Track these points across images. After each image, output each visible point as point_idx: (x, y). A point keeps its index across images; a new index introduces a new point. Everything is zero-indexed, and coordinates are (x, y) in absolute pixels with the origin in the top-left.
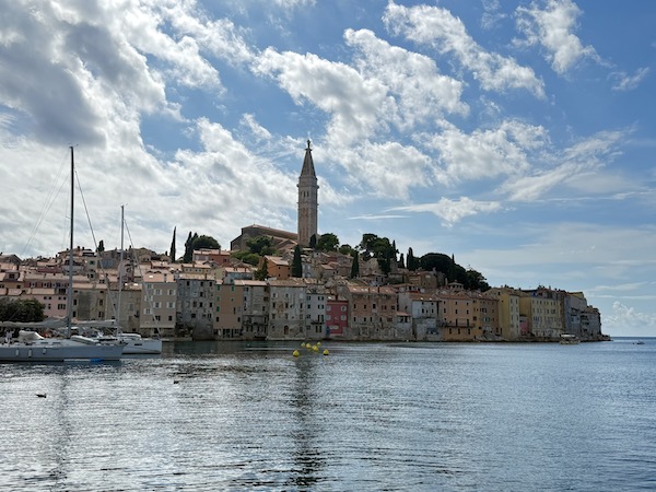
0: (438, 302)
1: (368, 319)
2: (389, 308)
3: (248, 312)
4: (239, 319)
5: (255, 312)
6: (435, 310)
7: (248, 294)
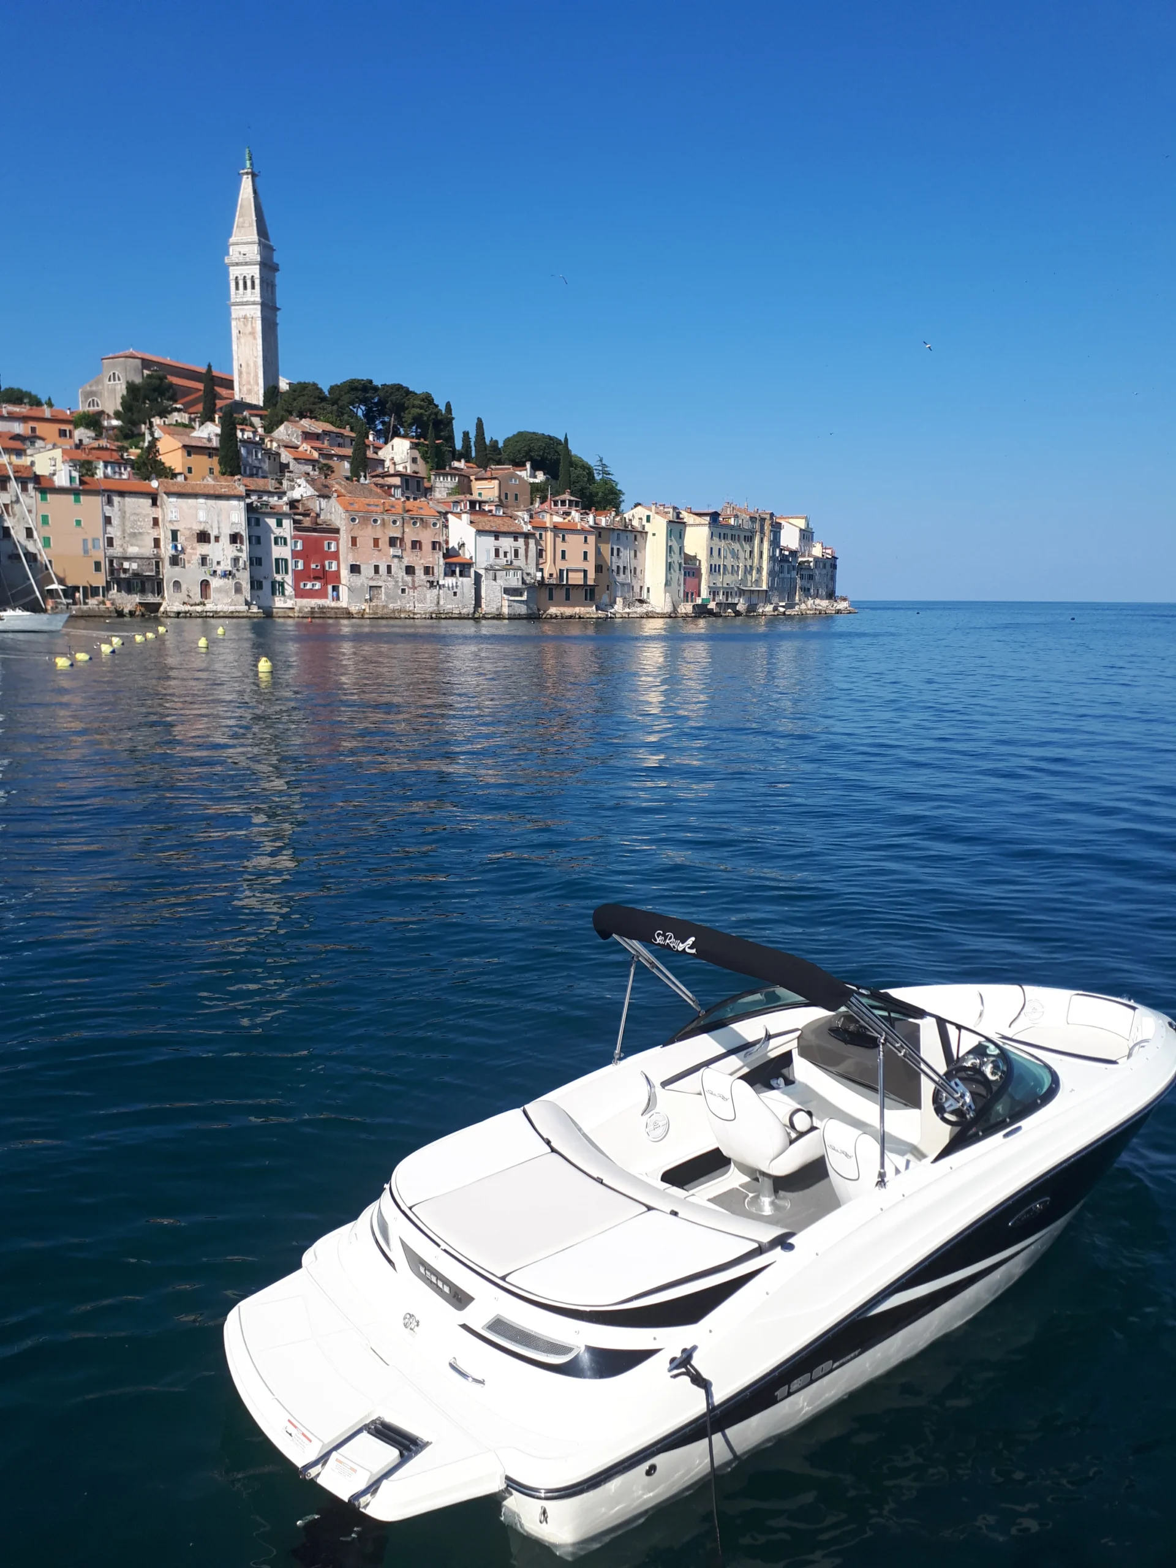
0: (527, 536)
1: (383, 569)
2: (427, 546)
3: (117, 551)
4: (98, 566)
5: (133, 550)
6: (522, 552)
7: (112, 512)
